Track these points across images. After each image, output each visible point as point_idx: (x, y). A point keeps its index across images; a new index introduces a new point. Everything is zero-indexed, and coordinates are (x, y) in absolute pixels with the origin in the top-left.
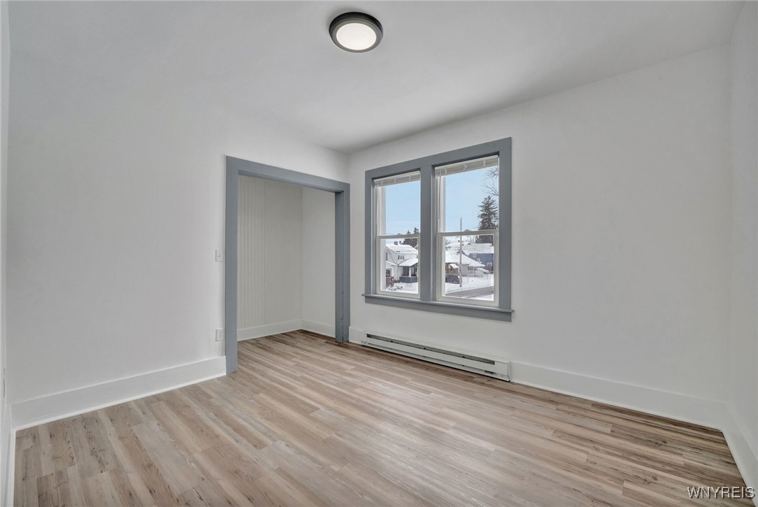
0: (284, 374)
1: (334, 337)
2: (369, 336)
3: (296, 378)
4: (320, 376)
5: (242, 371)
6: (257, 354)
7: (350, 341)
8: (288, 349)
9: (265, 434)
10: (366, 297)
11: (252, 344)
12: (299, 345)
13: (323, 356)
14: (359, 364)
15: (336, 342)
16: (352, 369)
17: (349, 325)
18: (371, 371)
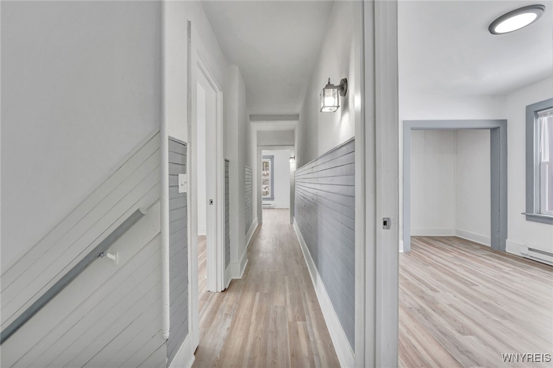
0: (445, 260)
1: (490, 246)
2: (530, 249)
3: (455, 264)
4: (478, 268)
5: (413, 252)
6: (421, 245)
7: (507, 251)
8: (446, 247)
9: (437, 287)
10: (527, 215)
11: (417, 239)
12: (455, 245)
13: (480, 256)
14: (518, 268)
15: (491, 249)
16: (510, 270)
17: (506, 238)
18: (532, 276)
